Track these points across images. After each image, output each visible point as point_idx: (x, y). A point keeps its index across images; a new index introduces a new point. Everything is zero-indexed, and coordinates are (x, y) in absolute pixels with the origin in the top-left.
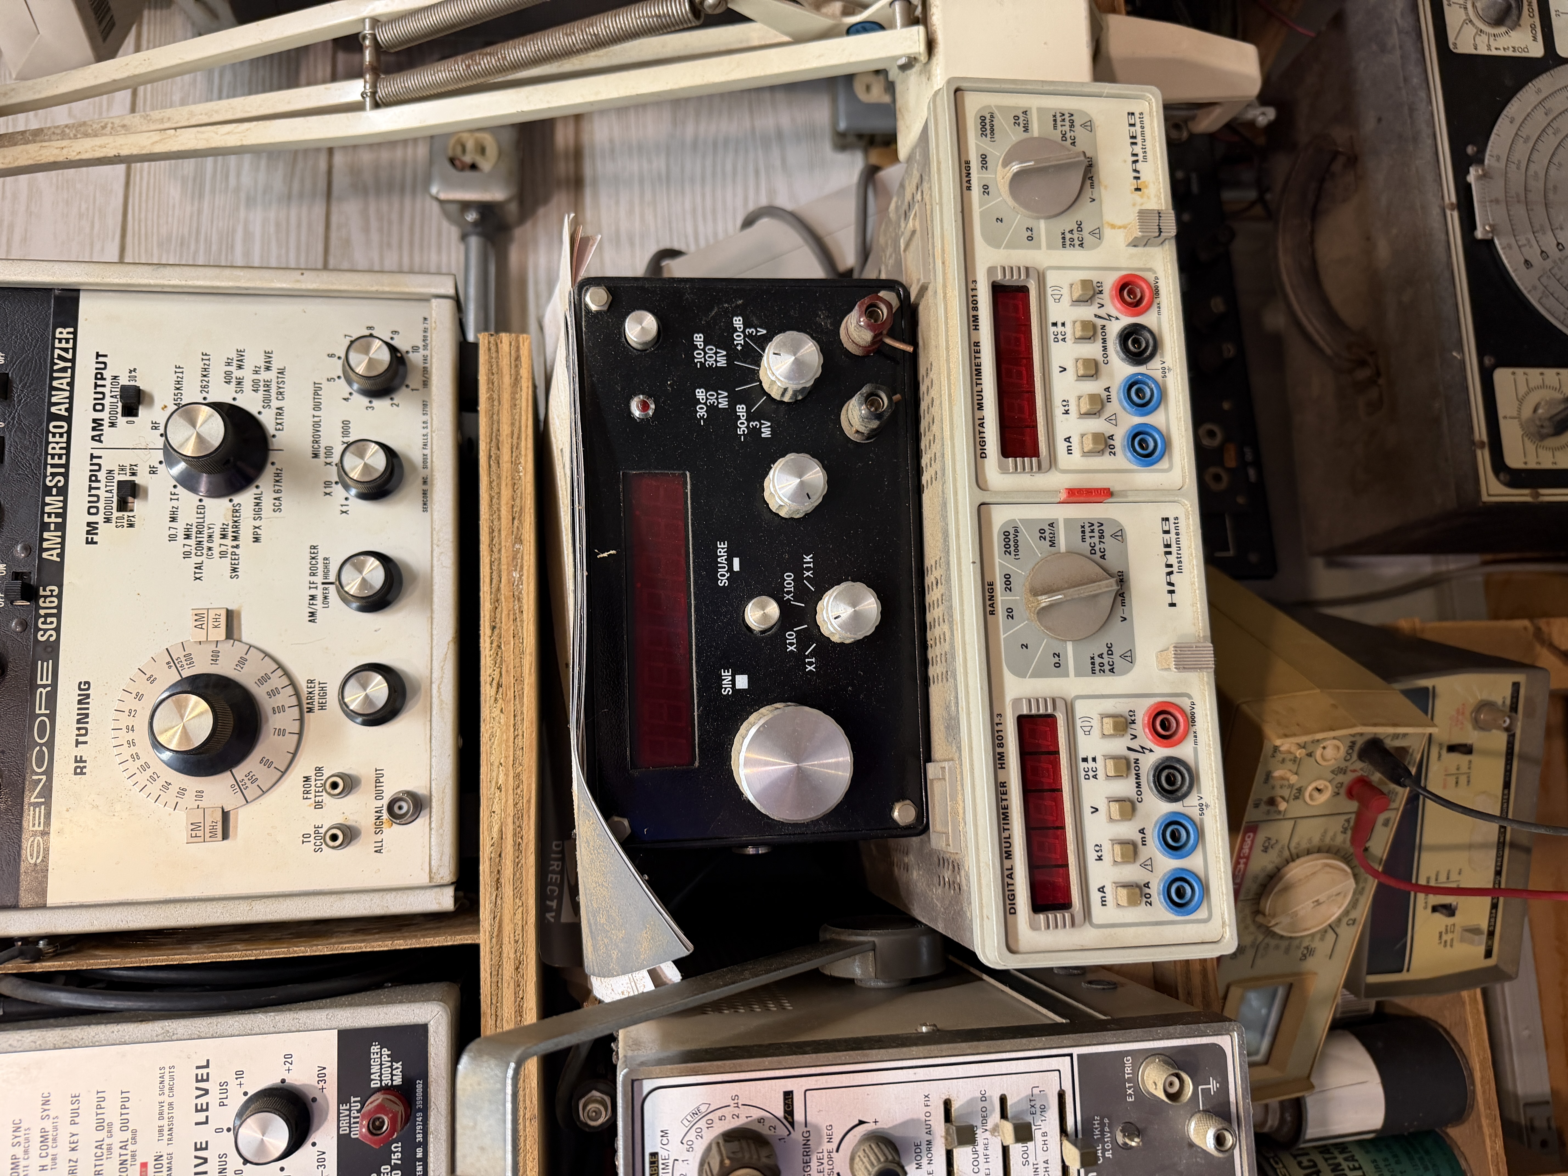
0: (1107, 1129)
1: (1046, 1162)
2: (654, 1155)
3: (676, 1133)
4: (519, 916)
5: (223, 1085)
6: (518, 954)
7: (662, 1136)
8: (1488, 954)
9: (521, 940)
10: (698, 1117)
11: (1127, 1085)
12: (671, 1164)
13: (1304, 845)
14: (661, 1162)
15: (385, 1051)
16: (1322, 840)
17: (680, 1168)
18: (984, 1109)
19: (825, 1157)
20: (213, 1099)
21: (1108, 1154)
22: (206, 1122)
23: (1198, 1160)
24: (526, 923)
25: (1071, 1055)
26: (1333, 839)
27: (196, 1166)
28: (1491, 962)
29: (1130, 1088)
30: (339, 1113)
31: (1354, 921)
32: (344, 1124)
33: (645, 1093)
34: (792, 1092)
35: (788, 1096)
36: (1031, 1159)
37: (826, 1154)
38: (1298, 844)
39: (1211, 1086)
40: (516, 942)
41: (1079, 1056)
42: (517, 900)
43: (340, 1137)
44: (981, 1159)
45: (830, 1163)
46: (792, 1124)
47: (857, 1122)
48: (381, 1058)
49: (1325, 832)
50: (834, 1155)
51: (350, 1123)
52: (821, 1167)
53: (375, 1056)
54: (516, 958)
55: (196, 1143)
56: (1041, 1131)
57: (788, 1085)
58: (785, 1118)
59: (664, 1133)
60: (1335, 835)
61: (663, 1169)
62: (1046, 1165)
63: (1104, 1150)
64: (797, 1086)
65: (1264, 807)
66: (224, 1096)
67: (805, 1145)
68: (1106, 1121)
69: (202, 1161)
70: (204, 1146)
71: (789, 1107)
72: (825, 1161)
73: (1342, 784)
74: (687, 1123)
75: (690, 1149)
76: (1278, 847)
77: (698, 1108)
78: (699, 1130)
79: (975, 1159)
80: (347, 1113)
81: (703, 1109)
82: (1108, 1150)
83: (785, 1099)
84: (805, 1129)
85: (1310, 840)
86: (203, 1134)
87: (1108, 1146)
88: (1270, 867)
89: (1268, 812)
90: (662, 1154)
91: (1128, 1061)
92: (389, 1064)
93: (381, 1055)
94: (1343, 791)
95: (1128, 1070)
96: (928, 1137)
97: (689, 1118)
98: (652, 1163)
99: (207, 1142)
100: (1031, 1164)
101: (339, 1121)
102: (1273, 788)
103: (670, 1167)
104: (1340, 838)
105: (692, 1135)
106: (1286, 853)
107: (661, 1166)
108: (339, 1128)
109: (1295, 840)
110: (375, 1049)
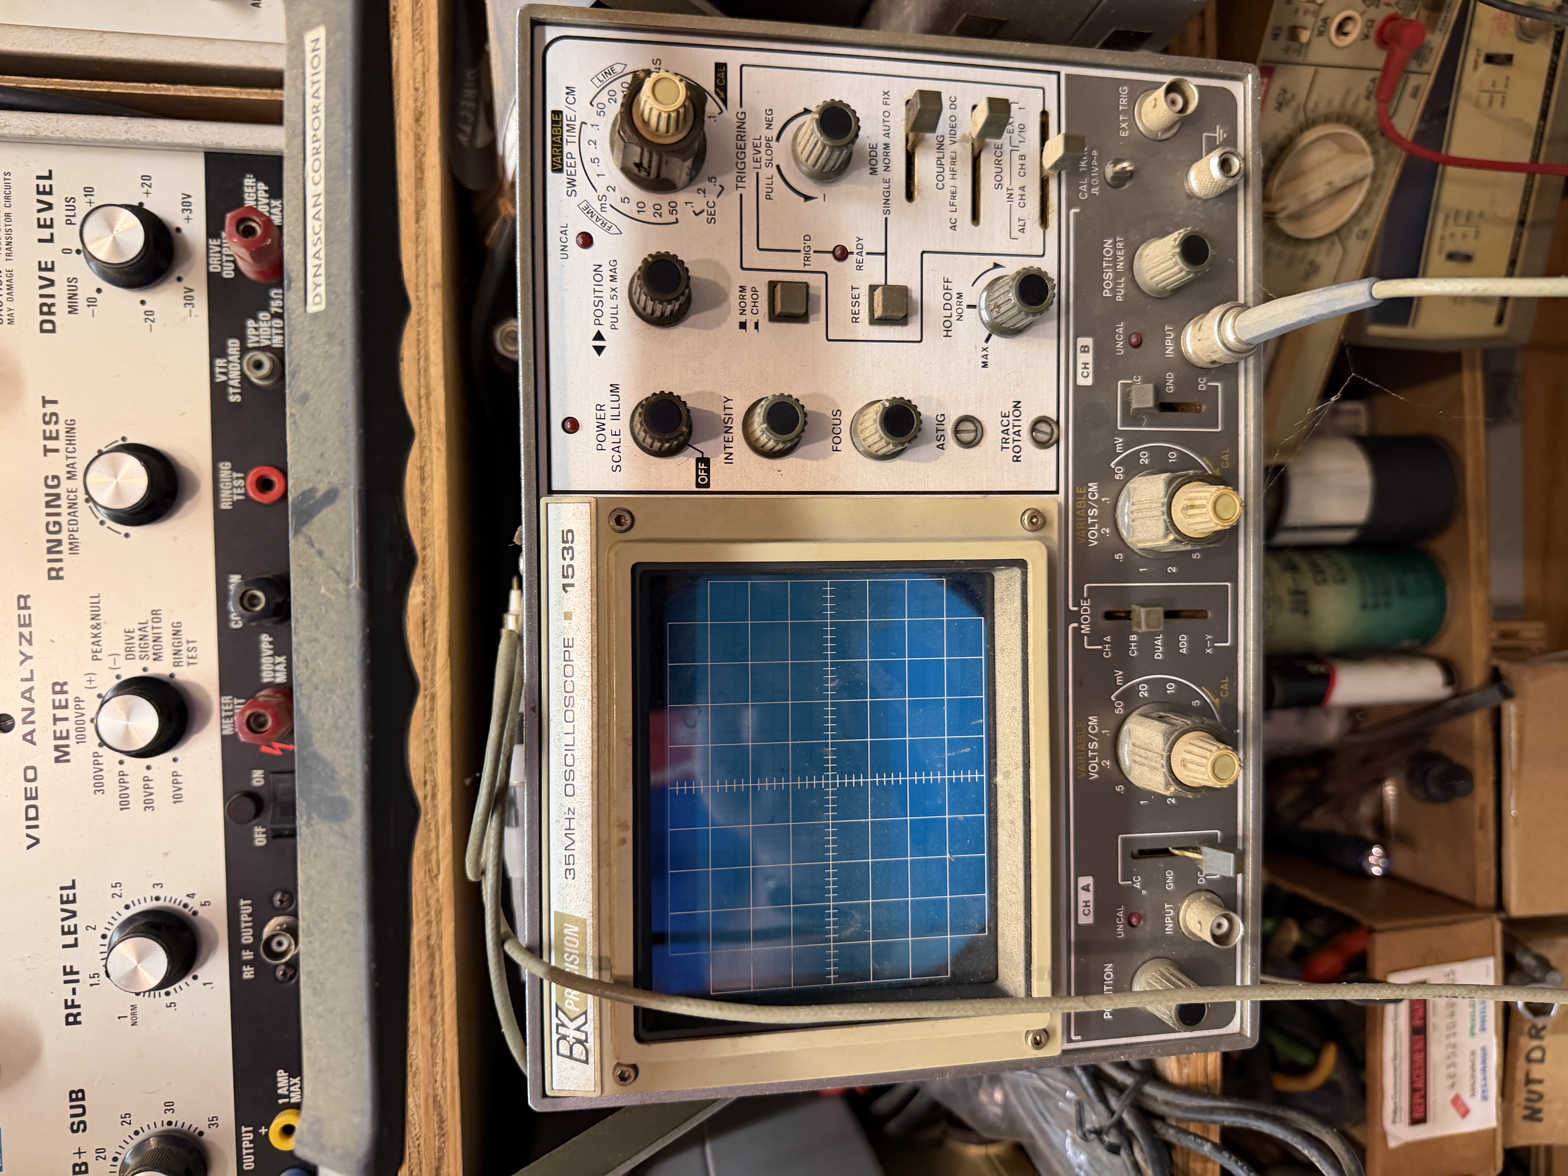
0: (1094, 162)
1: (1022, 188)
2: (557, 113)
3: (585, 91)
4: (419, 61)
5: (70, 202)
6: (419, 104)
7: (567, 93)
8: (1500, 320)
9: (421, 89)
10: (610, 78)
11: (1121, 118)
12: (577, 127)
13: (1323, 109)
14: (565, 122)
15: (262, 186)
16: (1343, 105)
17: (588, 133)
18: (953, 119)
19: (763, 145)
20: (58, 214)
21: (1095, 191)
22: (51, 240)
23: (1197, 213)
24: (428, 70)
25: (1058, 73)
26: (1356, 102)
27: (41, 287)
28: (1501, 331)
29: (1124, 121)
30: (208, 249)
31: (1365, 232)
32: (214, 261)
33: (548, 41)
34: (725, 65)
35: (721, 69)
36: (1006, 183)
37: (764, 142)
38: (1316, 105)
39: (1217, 135)
40: (416, 90)
41: (1068, 76)
42: (417, 44)
43: (209, 274)
44: (947, 174)
45: (769, 152)
46: (725, 101)
47: (802, 110)
48: (256, 193)
49: (1348, 92)
50: (773, 143)
51: (221, 260)
52: (758, 156)
53: (250, 190)
54: (416, 108)
55: (40, 262)
56: (1018, 153)
57: (721, 56)
58: (716, 92)
59: (570, 91)
60: (1357, 101)
61: (568, 131)
62: (1022, 193)
63: (1090, 186)
64: (733, 59)
65: (1283, 41)
66: (71, 213)
67: (738, 127)
68: (1095, 153)
69: (47, 283)
70: (49, 266)
71: (721, 82)
72: (763, 149)
73: (1373, 21)
74: (598, 83)
75: (601, 112)
76: (1294, 105)
77: (612, 67)
78: (612, 93)
79: (940, 173)
80: (218, 249)
81: (618, 69)
82: (1095, 186)
83: (717, 72)
84: (740, 110)
85: (1330, 101)
86: (48, 254)
87: (1096, 181)
88: (1283, 134)
89: (1287, 50)
90: (567, 113)
91: (1124, 90)
92: (266, 201)
93: (257, 190)
94: (1373, 33)
95: (1123, 101)
96: (887, 140)
97: (601, 78)
98: (553, 122)
99: (53, 263)
100: (1005, 189)
101: (208, 257)
102: (1296, 12)
103: (577, 130)
104: (1363, 105)
105: (604, 97)
106: (1301, 117)
107: (565, 128)
108: (208, 264)
109: (1314, 98)
110: (249, 181)
